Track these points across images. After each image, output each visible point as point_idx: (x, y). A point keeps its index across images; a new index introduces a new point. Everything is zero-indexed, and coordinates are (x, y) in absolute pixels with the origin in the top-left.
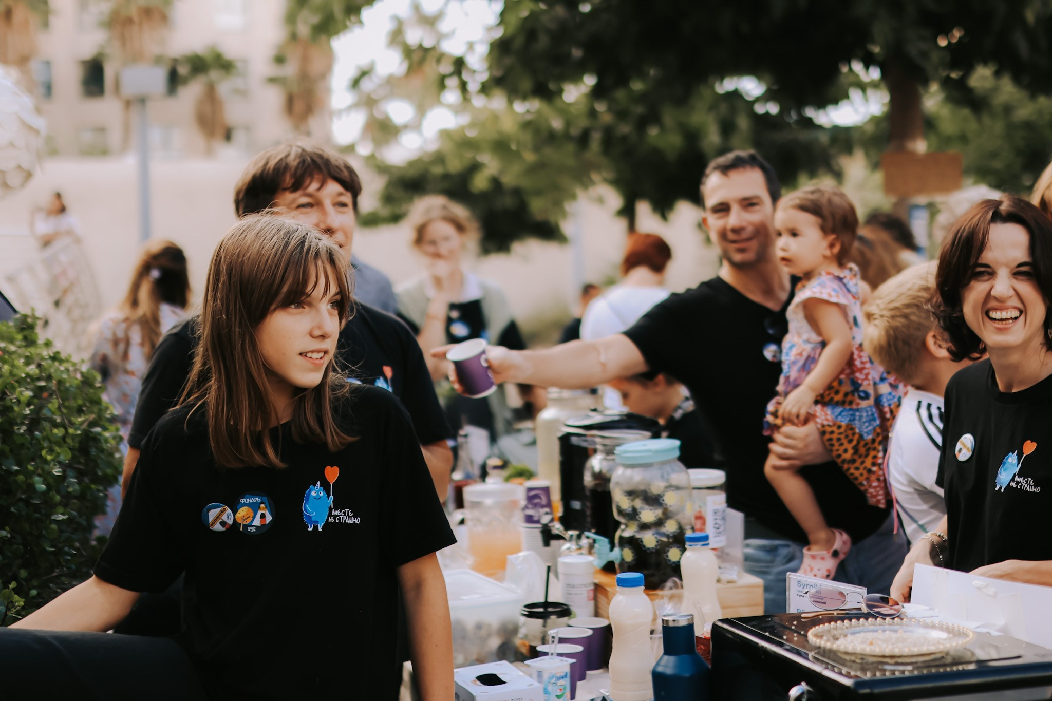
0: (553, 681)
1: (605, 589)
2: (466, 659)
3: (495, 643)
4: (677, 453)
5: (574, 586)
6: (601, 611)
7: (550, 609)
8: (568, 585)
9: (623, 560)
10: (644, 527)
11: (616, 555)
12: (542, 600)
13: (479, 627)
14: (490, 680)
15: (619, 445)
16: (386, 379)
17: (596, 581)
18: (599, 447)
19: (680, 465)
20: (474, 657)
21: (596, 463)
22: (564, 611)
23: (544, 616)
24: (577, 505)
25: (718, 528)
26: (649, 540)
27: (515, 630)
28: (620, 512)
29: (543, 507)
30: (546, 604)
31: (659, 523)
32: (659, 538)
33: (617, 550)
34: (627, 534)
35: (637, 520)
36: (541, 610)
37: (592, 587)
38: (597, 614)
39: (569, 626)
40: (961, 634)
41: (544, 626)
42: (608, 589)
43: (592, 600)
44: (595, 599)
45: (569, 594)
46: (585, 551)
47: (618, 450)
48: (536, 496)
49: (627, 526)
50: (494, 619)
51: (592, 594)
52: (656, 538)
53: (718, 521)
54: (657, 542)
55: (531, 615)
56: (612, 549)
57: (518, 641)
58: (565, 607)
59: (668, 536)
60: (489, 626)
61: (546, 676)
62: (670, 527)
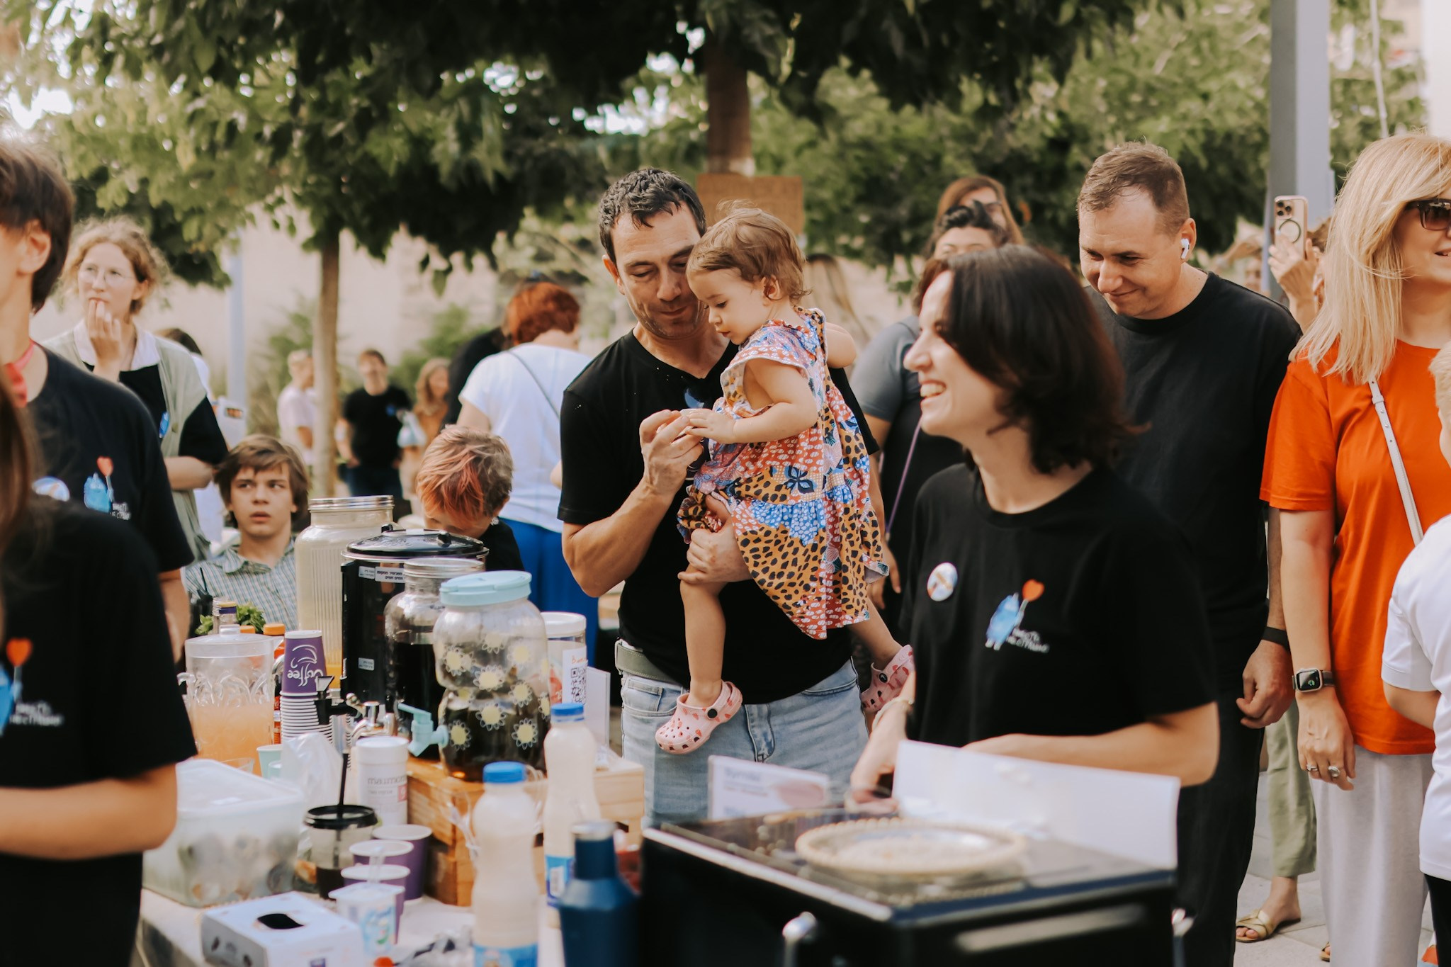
0: (373, 919)
1: (426, 785)
2: (223, 892)
3: (264, 866)
4: (528, 591)
5: (379, 781)
6: (416, 815)
7: (346, 816)
8: (371, 780)
9: (451, 742)
10: (483, 695)
11: (440, 736)
12: (335, 801)
13: (241, 844)
14: (279, 922)
15: (444, 580)
16: (102, 477)
17: (410, 773)
18: (408, 582)
19: (532, 607)
20: (234, 887)
21: (406, 604)
22: (368, 819)
23: (338, 826)
24: (368, 664)
25: (578, 694)
26: (491, 714)
27: (292, 847)
28: (447, 674)
29: (313, 667)
30: (341, 808)
31: (505, 690)
32: (504, 710)
33: (442, 728)
34: (457, 705)
35: (473, 685)
36: (333, 816)
37: (405, 782)
38: (410, 820)
39: (375, 838)
40: (1003, 840)
41: (338, 838)
42: (431, 784)
43: (404, 799)
44: (409, 798)
45: (373, 792)
46: (386, 730)
47: (444, 587)
48: (303, 652)
49: (456, 693)
50: (262, 833)
51: (404, 791)
52: (500, 710)
53: (577, 685)
54: (502, 716)
55: (319, 824)
56: (435, 727)
57: (296, 863)
58: (369, 812)
59: (517, 708)
60: (257, 841)
61: (362, 914)
62: (520, 695)
